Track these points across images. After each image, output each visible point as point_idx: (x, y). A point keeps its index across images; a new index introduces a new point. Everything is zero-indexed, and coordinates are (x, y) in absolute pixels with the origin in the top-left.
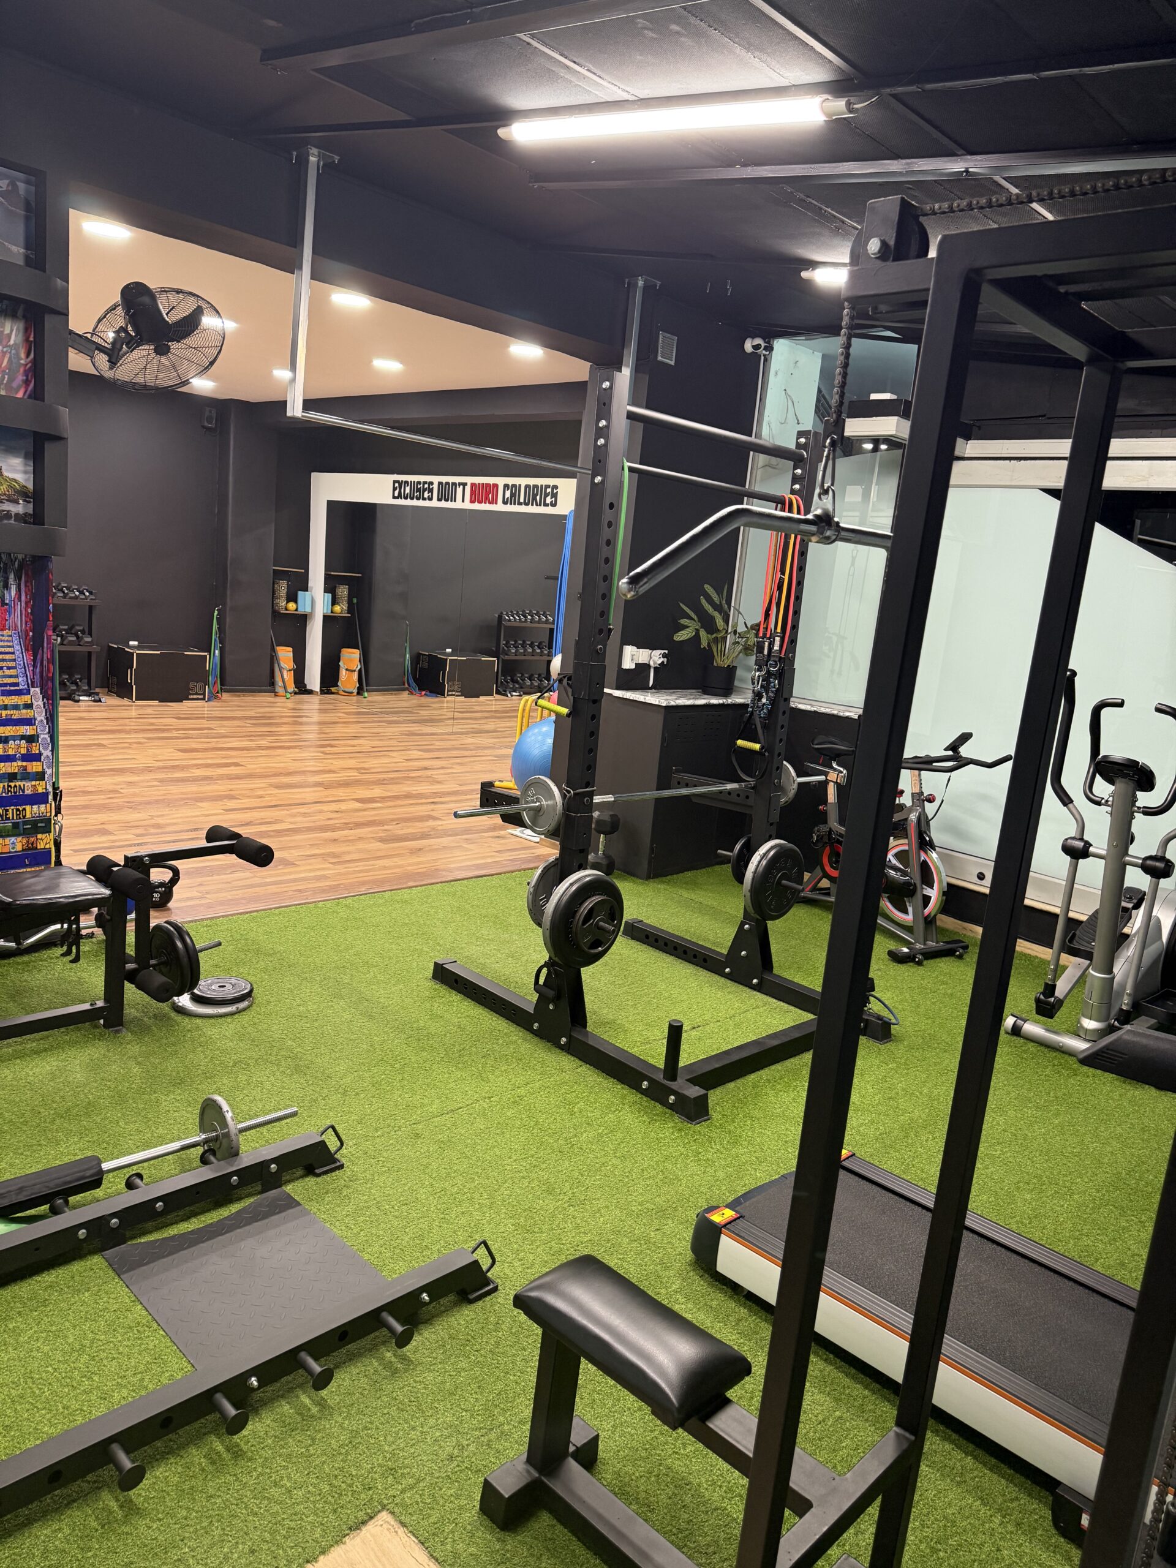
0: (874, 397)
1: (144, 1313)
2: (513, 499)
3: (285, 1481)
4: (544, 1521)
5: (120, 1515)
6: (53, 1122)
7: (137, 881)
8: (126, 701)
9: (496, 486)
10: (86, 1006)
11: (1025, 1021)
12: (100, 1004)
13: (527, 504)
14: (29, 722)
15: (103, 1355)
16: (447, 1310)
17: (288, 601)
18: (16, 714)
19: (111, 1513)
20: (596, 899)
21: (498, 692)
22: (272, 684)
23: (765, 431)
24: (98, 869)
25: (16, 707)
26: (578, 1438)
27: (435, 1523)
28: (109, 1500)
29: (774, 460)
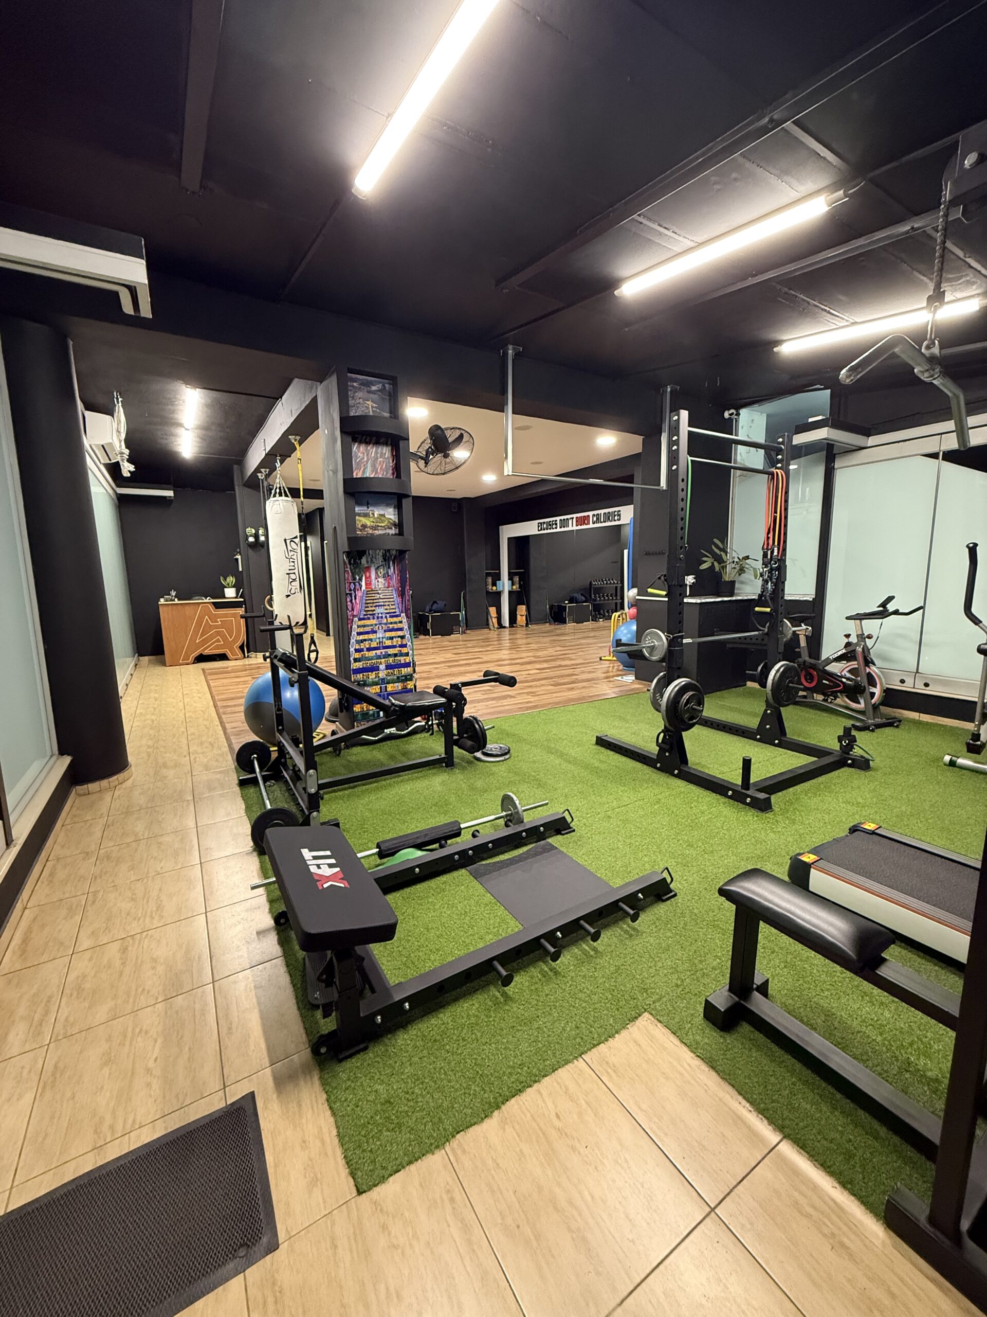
0: (810, 420)
1: (492, 898)
2: (598, 520)
3: (585, 990)
4: (745, 1028)
5: (502, 1000)
6: (431, 808)
7: (458, 694)
8: (427, 637)
9: (589, 516)
10: (438, 757)
11: (958, 758)
12: (443, 756)
13: (604, 522)
14: (401, 629)
15: (476, 917)
16: (652, 904)
17: (493, 586)
18: (396, 626)
19: (497, 998)
20: (691, 693)
21: (592, 620)
22: (488, 624)
23: (739, 458)
24: (438, 691)
25: (396, 623)
26: (758, 980)
27: (679, 1023)
28: (494, 991)
29: (745, 472)
